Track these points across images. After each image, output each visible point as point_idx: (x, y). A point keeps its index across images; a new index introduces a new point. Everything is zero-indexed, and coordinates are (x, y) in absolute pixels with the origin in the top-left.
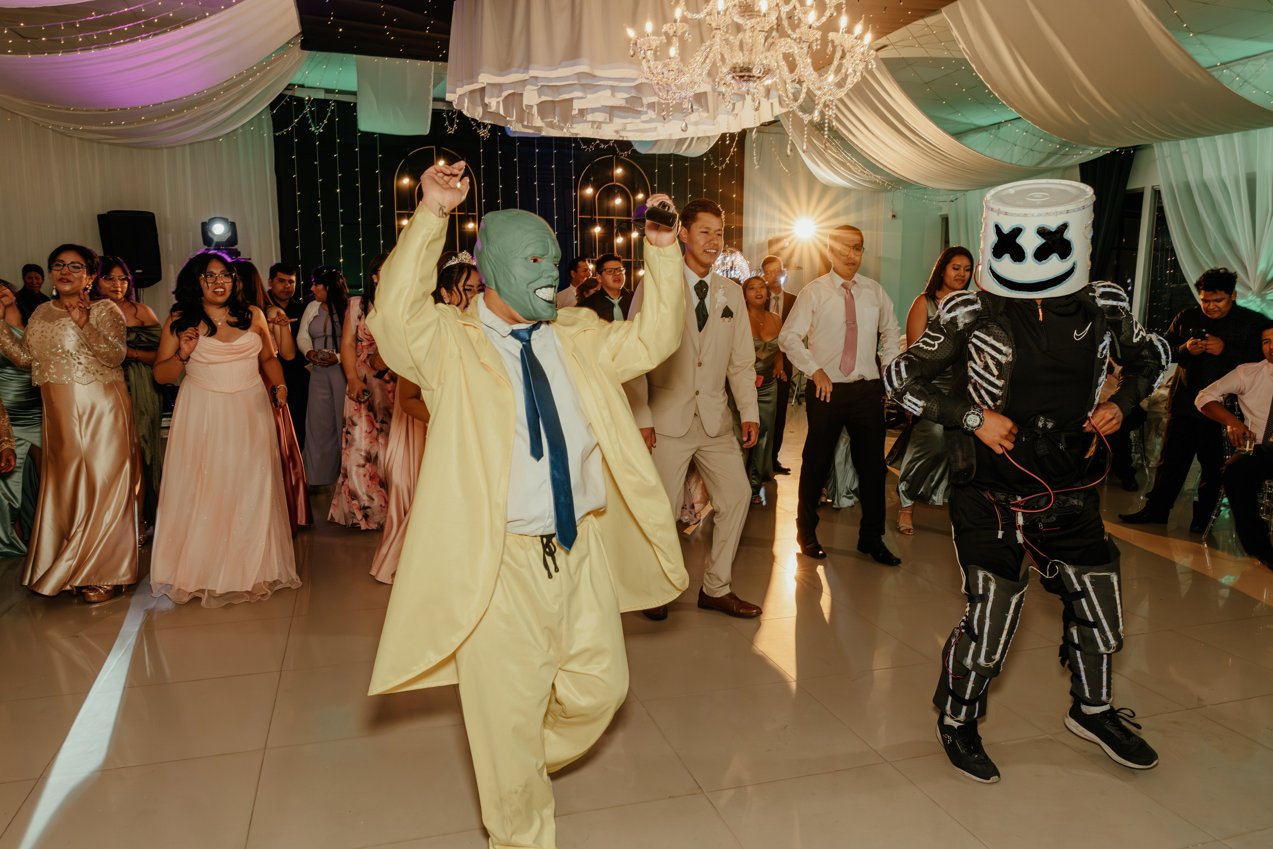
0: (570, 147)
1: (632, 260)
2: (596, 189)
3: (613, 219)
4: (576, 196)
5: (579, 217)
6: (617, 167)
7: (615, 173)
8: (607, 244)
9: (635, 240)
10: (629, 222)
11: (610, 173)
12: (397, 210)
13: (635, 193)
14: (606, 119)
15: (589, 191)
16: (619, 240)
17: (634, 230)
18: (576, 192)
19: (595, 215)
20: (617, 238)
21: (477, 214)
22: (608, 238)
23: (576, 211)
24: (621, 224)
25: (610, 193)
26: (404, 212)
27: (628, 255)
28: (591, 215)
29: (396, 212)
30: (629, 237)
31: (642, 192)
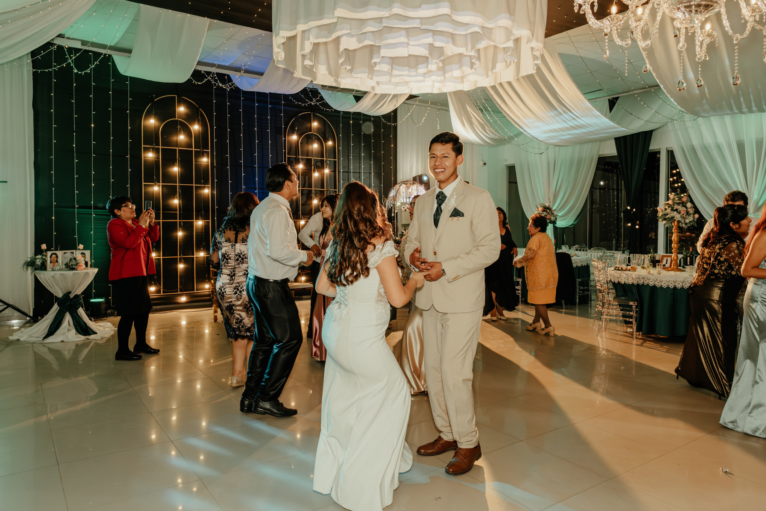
0: (280, 104)
1: (325, 189)
2: (300, 135)
3: (312, 159)
4: (285, 140)
5: (287, 156)
6: (314, 120)
7: (312, 124)
8: (307, 177)
9: (327, 174)
10: (322, 162)
11: (309, 125)
12: (143, 145)
13: (326, 140)
14: (389, 70)
15: (294, 137)
16: (316, 175)
17: (326, 167)
18: (285, 137)
19: (299, 156)
20: (314, 173)
21: (209, 151)
22: (307, 174)
23: (285, 152)
24: (316, 162)
25: (309, 139)
26: (150, 146)
27: (322, 187)
28: (296, 155)
29: (143, 146)
30: (323, 172)
31: (331, 141)
